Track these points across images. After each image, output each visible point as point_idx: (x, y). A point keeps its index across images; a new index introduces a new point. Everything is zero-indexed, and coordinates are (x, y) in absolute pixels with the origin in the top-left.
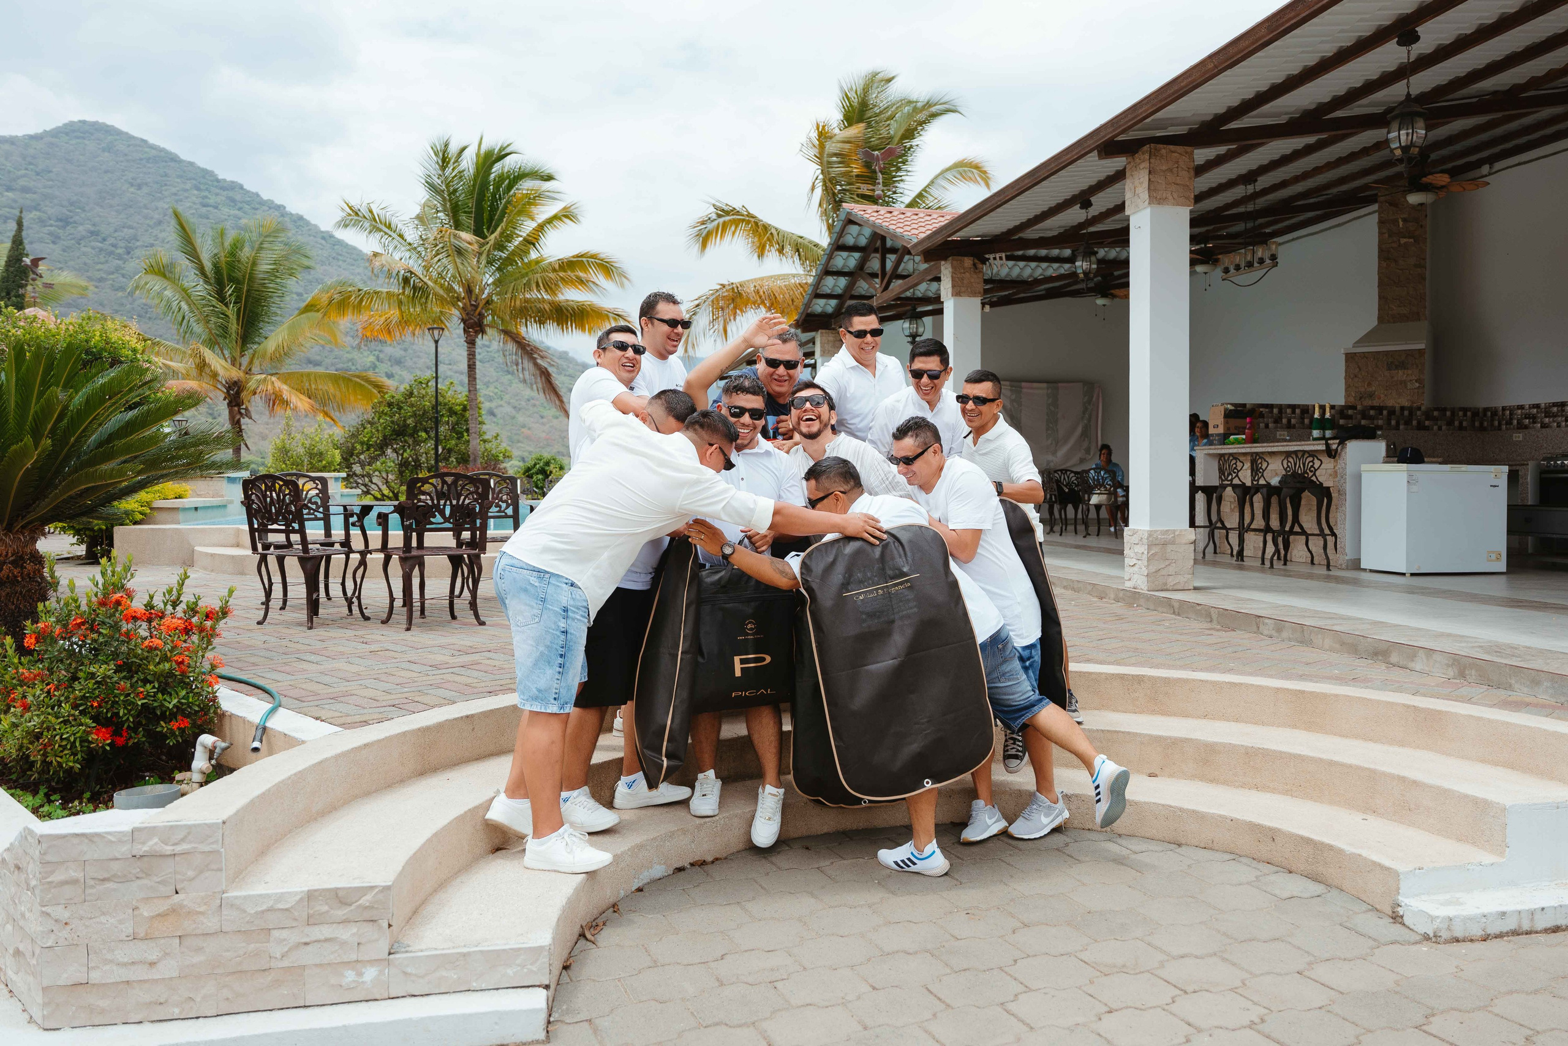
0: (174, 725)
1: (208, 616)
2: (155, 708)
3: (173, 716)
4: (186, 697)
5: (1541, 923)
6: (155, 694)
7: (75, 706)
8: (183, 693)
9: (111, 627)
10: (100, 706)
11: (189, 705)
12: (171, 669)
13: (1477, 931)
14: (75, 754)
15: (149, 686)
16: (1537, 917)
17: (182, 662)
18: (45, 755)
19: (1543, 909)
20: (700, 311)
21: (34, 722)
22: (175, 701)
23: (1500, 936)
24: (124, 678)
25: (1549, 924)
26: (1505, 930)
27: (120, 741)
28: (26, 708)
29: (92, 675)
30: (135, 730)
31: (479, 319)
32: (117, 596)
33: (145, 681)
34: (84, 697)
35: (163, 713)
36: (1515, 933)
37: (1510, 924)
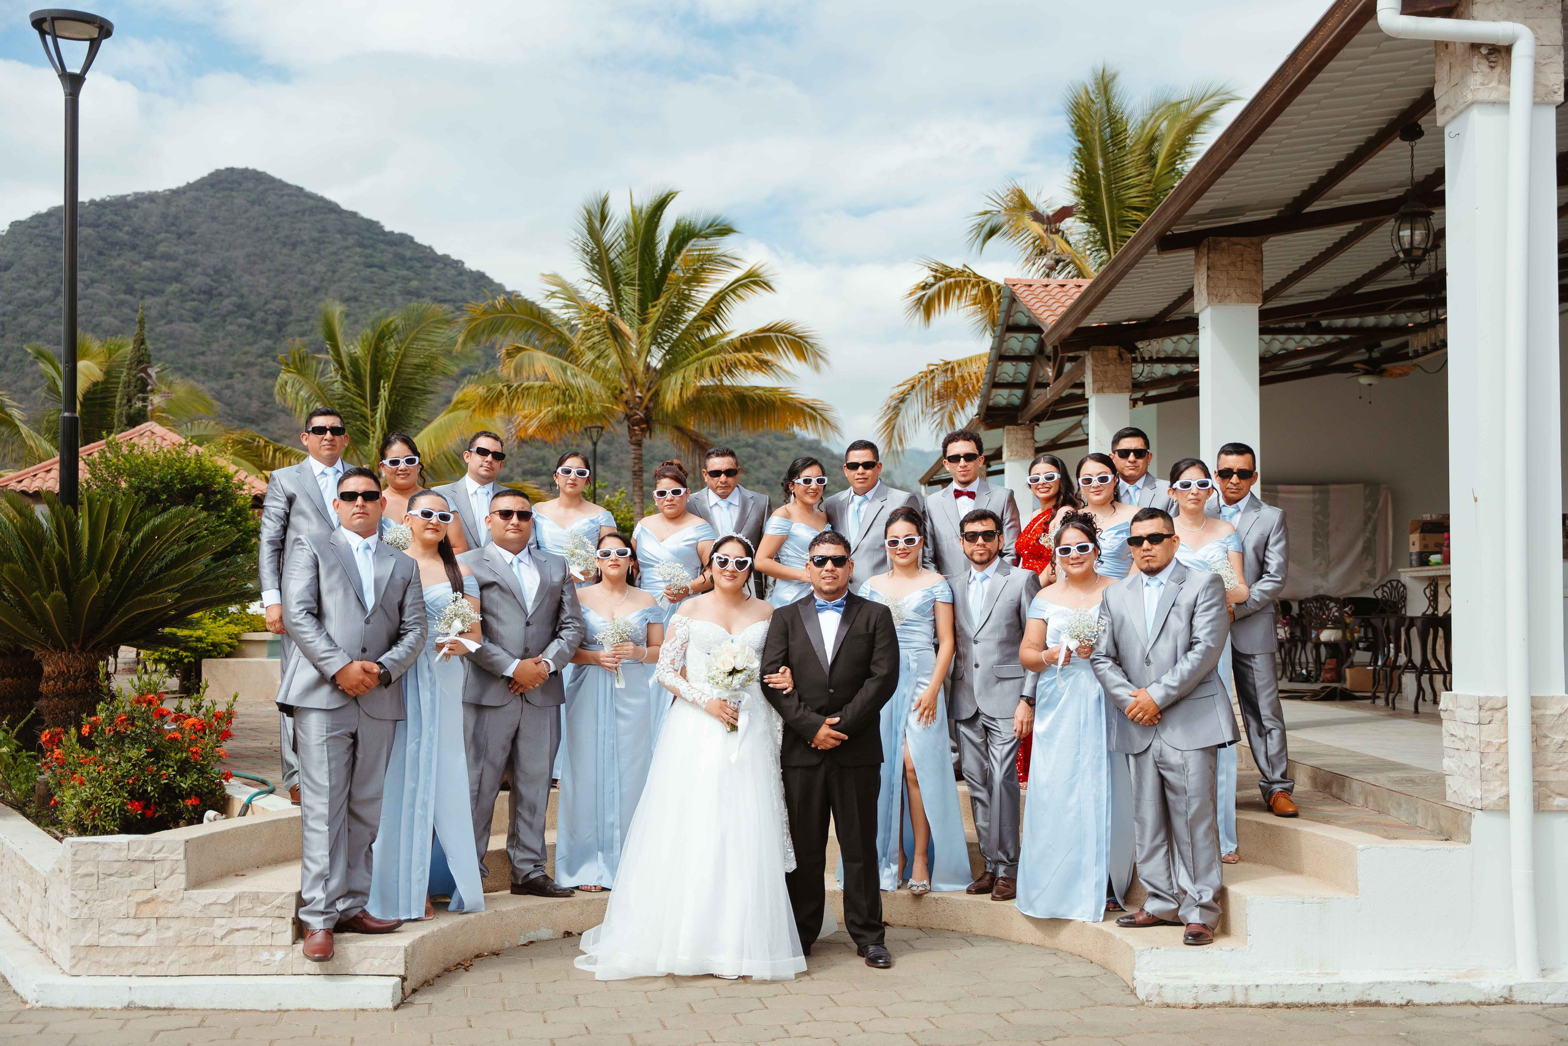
0: (188, 802)
1: (218, 717)
2: (174, 788)
3: (188, 795)
4: (197, 780)
5: (1256, 998)
6: (175, 776)
7: (116, 783)
8: (195, 776)
9: (144, 720)
10: (134, 783)
11: (200, 786)
12: (187, 757)
13: (1188, 999)
14: (115, 820)
15: (170, 770)
16: (1252, 992)
17: (196, 752)
18: (93, 819)
19: (1257, 986)
20: (911, 398)
21: (86, 792)
22: (189, 782)
23: (1213, 1006)
24: (153, 763)
25: (1266, 999)
26: (1218, 1001)
27: (149, 814)
28: (82, 783)
29: (130, 760)
30: (160, 804)
31: (645, 415)
32: (150, 696)
33: (168, 766)
34: (123, 776)
35: (180, 791)
36: (1230, 1005)
37: (1223, 996)
